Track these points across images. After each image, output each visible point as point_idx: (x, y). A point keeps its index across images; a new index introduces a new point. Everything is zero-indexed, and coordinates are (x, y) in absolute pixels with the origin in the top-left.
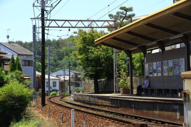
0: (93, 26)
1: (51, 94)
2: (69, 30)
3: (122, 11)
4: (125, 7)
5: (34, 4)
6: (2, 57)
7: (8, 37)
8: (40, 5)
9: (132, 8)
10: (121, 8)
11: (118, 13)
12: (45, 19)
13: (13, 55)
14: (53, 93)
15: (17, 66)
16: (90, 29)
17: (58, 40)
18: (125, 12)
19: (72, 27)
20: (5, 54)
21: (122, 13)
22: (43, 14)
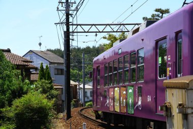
0: (124, 31)
1: (87, 104)
2: (96, 35)
3: (157, 13)
4: (160, 9)
5: (58, 8)
6: (27, 65)
7: (40, 44)
8: (64, 9)
9: (168, 10)
10: (157, 10)
11: (153, 16)
12: (70, 24)
13: (42, 63)
14: (89, 103)
15: (47, 75)
16: (121, 33)
17: (98, 47)
18: (161, 15)
19: (100, 32)
20: (31, 62)
21: (158, 16)
22: (67, 19)
